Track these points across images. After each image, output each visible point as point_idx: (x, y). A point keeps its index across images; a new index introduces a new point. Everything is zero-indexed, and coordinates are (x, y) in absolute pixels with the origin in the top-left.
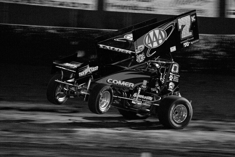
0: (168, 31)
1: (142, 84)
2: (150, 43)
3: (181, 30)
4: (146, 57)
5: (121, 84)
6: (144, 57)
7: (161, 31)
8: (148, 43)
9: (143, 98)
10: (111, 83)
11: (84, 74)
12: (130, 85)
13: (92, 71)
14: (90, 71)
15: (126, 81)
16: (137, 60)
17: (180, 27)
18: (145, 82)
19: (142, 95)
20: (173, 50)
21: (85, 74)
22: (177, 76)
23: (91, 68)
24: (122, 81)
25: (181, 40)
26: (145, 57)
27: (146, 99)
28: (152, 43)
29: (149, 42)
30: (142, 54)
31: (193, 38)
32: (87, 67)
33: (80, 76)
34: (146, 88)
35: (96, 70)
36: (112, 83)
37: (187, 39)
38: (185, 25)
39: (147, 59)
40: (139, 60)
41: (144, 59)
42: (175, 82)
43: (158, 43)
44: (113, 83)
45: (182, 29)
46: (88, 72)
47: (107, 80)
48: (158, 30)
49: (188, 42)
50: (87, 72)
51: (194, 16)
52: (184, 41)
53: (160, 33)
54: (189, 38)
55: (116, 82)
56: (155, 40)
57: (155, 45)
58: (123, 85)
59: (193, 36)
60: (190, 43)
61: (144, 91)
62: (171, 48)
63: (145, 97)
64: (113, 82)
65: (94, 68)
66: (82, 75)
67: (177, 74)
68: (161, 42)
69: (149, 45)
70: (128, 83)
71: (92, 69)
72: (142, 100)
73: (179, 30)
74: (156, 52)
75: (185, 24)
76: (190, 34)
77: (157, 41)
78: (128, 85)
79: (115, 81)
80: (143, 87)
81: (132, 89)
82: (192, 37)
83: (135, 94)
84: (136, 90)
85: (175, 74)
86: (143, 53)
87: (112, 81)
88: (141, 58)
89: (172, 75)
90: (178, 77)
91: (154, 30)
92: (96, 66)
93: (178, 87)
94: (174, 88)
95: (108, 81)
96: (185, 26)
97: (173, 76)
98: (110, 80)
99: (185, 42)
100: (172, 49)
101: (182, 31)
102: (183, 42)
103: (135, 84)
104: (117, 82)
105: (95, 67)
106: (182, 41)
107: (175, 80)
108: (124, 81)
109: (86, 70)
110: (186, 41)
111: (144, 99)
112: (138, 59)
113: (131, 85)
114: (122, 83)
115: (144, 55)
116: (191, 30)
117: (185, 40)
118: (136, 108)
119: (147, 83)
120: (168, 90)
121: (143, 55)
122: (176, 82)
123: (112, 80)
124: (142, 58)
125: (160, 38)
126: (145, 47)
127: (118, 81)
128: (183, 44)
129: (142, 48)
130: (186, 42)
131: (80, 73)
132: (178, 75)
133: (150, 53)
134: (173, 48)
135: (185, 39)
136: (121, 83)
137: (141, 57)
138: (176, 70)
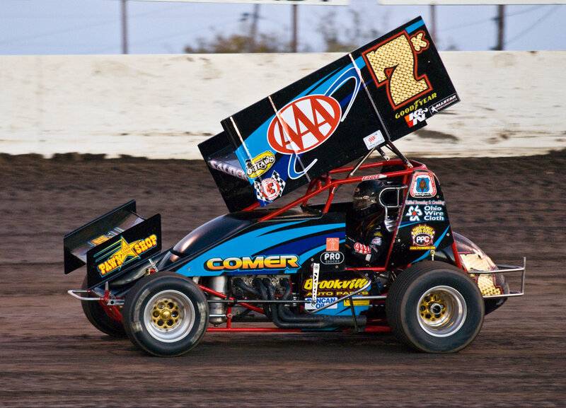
0: (342, 95)
1: (325, 251)
2: (289, 142)
3: (387, 82)
4: (288, 180)
5: (253, 265)
6: (281, 182)
7: (319, 100)
8: (285, 143)
9: (339, 287)
10: (220, 270)
11: (114, 265)
12: (283, 262)
13: (139, 252)
14: (132, 253)
15: (266, 252)
16: (259, 197)
17: (381, 76)
18: (333, 244)
19: (334, 279)
20: (374, 142)
21: (119, 263)
22: (434, 206)
23: (132, 245)
24: (252, 256)
25: (395, 108)
26: (284, 184)
27: (351, 287)
28: (297, 138)
29: (287, 137)
30: (274, 176)
31: (434, 95)
32: (119, 245)
33: (103, 272)
34: (340, 260)
35: (150, 245)
36: (222, 268)
37: (414, 101)
38: (395, 67)
39: (291, 186)
40: (266, 196)
41: (282, 189)
42: (432, 222)
43: (318, 135)
44: (225, 269)
45: (389, 78)
46: (128, 258)
47: (205, 264)
48: (309, 100)
49: (420, 110)
50: (124, 257)
51: (421, 35)
52: (407, 111)
53: (316, 106)
54: (422, 98)
55: (234, 263)
56: (303, 128)
57: (310, 141)
58: (261, 266)
59: (431, 89)
60: (427, 110)
61: (337, 267)
62: (366, 140)
63: (345, 282)
64: (226, 263)
65: (142, 243)
66: (109, 268)
67: (435, 199)
68: (326, 130)
69: (288, 147)
70: (278, 257)
71: (137, 246)
72: (338, 293)
73: (379, 83)
74: (316, 160)
75: (395, 64)
76: (422, 86)
77: (314, 129)
78: (278, 262)
79: (231, 262)
80: (329, 259)
81: (295, 272)
82: (430, 94)
83: (308, 281)
84: (306, 271)
85: (427, 200)
86: (275, 174)
87: (221, 263)
88: (273, 188)
89: (414, 206)
90: (439, 206)
91: (293, 104)
92: (148, 236)
93: (448, 235)
94: (435, 240)
95: (210, 264)
96: (398, 68)
97: (422, 207)
98: (214, 262)
99: (410, 112)
100: (370, 140)
101: (392, 85)
102: (402, 113)
103: (299, 255)
104: (239, 263)
105: (147, 240)
106: (398, 111)
107: (433, 216)
108: (259, 254)
109: (119, 253)
110: (412, 108)
111: (342, 290)
112: (263, 193)
113: (287, 260)
114: (256, 262)
115: (279, 179)
116: (419, 75)
117: (408, 106)
118: (317, 321)
119: (341, 245)
120: (412, 248)
121: (276, 177)
122: (436, 221)
123: (220, 260)
124: (275, 187)
125: (320, 119)
126: (278, 156)
127: (241, 259)
128: (405, 120)
129: (267, 162)
130: (413, 111)
131: (101, 266)
132: (437, 200)
133: (299, 169)
134: (374, 138)
135: (409, 103)
136: (250, 263)
137: (272, 184)
138: (428, 189)
